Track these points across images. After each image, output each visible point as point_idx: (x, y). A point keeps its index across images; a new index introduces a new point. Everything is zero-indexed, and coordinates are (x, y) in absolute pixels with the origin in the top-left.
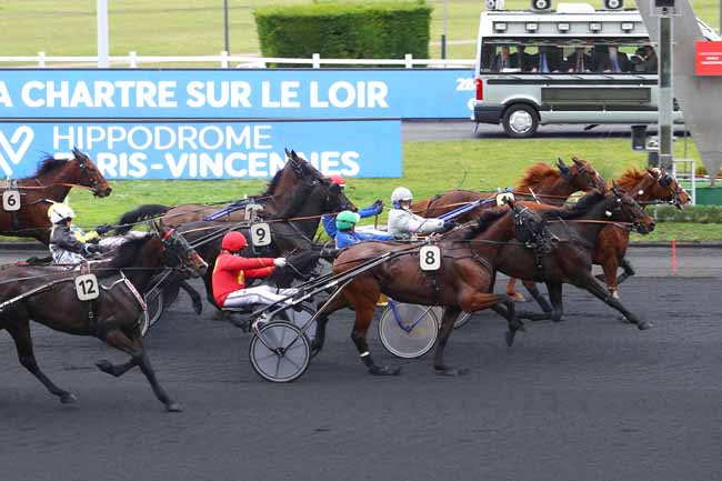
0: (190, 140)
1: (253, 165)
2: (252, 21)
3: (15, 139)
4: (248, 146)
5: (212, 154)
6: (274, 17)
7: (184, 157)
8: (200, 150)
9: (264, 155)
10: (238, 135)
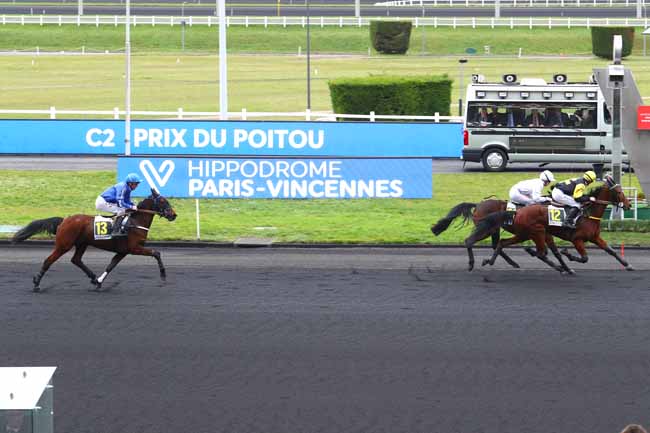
0: (284, 171)
1: (328, 188)
2: (327, 88)
3: (162, 169)
4: (325, 175)
5: (300, 181)
6: (343, 86)
7: (280, 183)
8: (291, 178)
9: (336, 182)
10: (318, 168)
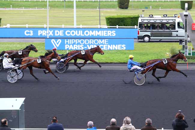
0: (92, 42)
1: (104, 47)
2: (105, 19)
3: (57, 42)
4: (104, 43)
6: (109, 18)
7: (91, 46)
9: (107, 45)
10: (102, 41)
